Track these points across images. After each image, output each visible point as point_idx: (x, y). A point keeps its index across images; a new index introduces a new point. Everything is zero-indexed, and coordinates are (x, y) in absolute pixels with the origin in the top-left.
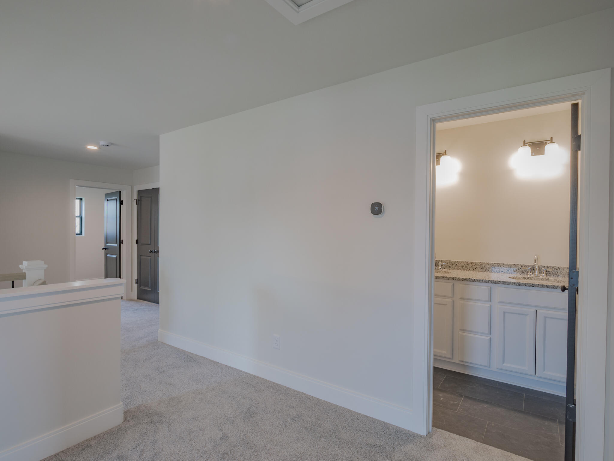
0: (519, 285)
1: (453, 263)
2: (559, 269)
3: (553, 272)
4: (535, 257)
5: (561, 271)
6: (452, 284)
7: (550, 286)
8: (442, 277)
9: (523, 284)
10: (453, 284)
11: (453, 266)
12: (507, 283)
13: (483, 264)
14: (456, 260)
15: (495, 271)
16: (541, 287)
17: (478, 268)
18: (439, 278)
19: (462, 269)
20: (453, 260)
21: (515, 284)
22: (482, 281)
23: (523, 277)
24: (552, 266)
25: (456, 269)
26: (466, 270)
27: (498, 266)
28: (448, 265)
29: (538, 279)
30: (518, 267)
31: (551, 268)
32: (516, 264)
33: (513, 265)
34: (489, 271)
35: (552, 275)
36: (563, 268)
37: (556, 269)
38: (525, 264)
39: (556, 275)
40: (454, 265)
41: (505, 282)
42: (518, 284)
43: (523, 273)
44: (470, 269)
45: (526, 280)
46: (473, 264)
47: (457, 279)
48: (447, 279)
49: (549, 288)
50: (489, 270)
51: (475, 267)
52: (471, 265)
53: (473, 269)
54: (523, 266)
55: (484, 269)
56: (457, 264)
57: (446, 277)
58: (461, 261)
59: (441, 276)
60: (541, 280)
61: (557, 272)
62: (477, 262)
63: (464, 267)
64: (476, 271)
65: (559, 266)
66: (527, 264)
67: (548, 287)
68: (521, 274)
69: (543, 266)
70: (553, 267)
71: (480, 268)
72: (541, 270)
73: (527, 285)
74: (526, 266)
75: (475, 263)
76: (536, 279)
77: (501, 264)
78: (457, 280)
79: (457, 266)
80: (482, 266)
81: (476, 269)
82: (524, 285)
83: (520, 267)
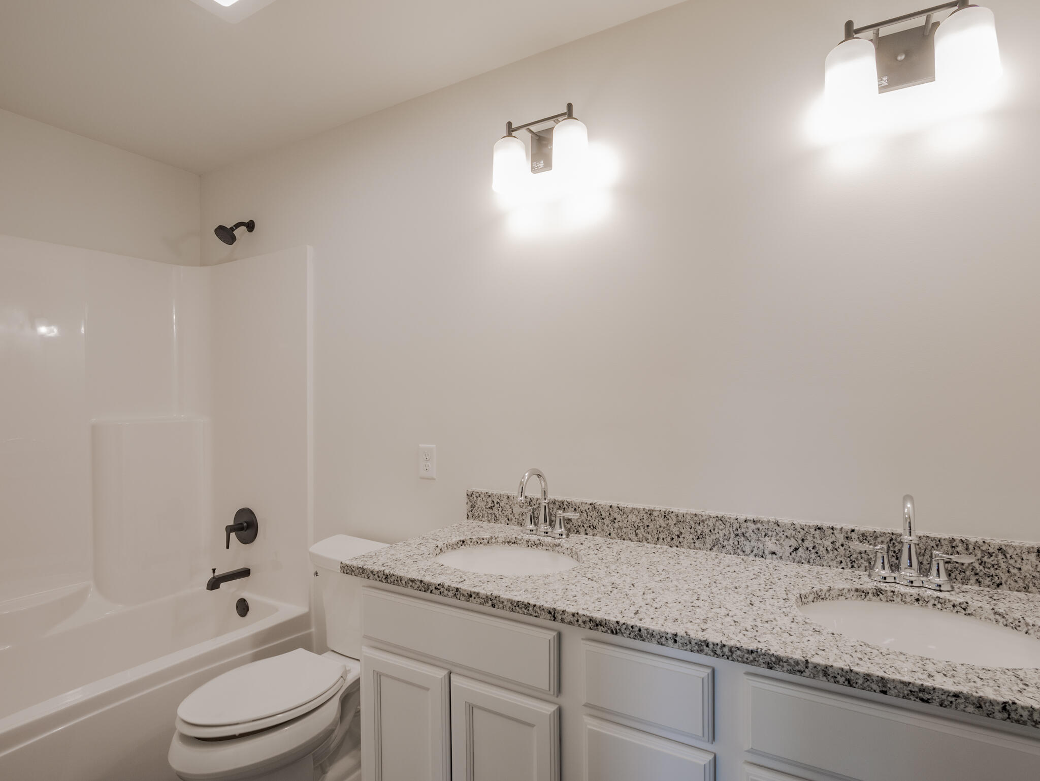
0: (849, 681)
1: (603, 513)
2: (1000, 556)
3: (976, 565)
4: (904, 506)
5: (1012, 562)
6: (552, 635)
7: (1025, 714)
8: (512, 602)
9: (867, 677)
10: (559, 636)
11: (604, 523)
12: (786, 667)
13: (703, 521)
14: (615, 504)
15: (748, 550)
16: (971, 708)
17: (688, 536)
18: (501, 606)
19: (633, 536)
20: (603, 501)
21: (826, 674)
22: (671, 642)
23: (857, 590)
24: (972, 539)
25: (613, 535)
26: (647, 539)
27: (758, 529)
28: (589, 518)
29: (918, 600)
30: (833, 539)
31: (967, 549)
32: (826, 524)
33: (812, 531)
34: (724, 550)
35: (973, 580)
36: (1018, 551)
37: (990, 555)
38: (861, 528)
39: (987, 581)
40: (607, 521)
41: (779, 660)
42: (842, 680)
43: (852, 562)
44: (661, 536)
45: (870, 600)
46: (670, 521)
47: (568, 618)
48: (531, 615)
49: (1018, 721)
50: (725, 543)
51: (675, 530)
52: (662, 522)
53: (669, 539)
54: (854, 535)
55: (709, 540)
56: (619, 517)
57: (527, 606)
58: (630, 506)
59: (509, 600)
60: (930, 604)
61: (996, 566)
62: (683, 510)
63: (639, 528)
64: (682, 547)
65: (998, 541)
66: (869, 528)
67: (1013, 715)
68: (843, 565)
69: (934, 539)
70: (976, 546)
71: (691, 536)
72: (927, 557)
73: (893, 692)
74: (863, 534)
75: (677, 516)
76: (908, 599)
77: (769, 522)
78: (570, 623)
79: (616, 525)
80: (700, 529)
81: (681, 539)
82: (874, 687)
83: (841, 538)
